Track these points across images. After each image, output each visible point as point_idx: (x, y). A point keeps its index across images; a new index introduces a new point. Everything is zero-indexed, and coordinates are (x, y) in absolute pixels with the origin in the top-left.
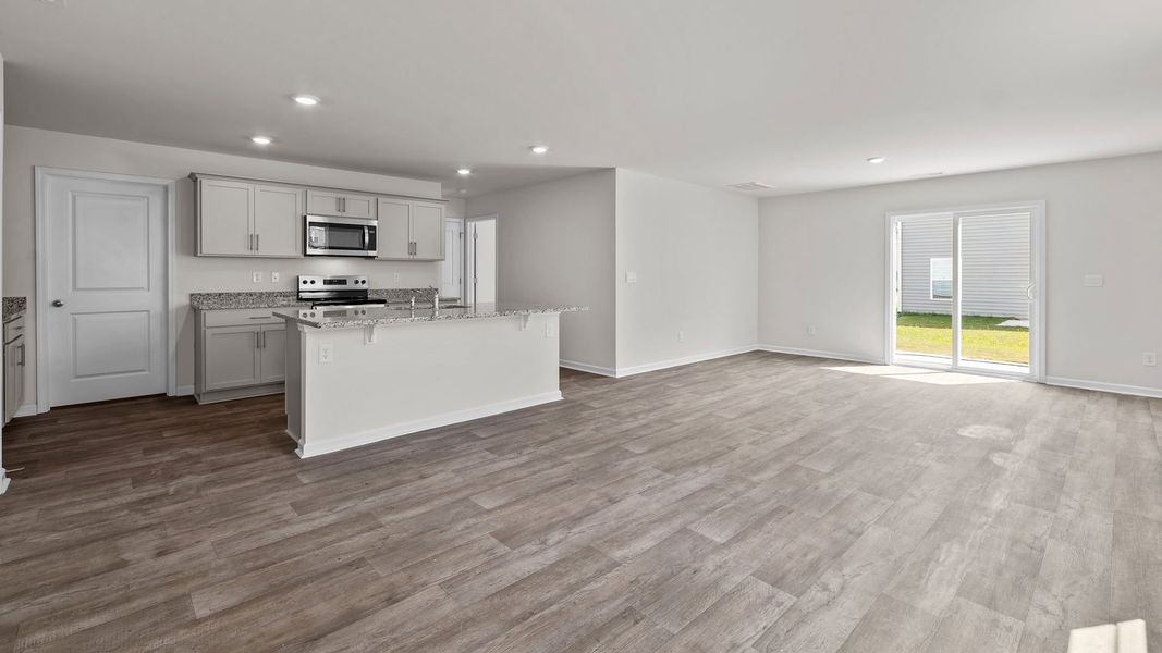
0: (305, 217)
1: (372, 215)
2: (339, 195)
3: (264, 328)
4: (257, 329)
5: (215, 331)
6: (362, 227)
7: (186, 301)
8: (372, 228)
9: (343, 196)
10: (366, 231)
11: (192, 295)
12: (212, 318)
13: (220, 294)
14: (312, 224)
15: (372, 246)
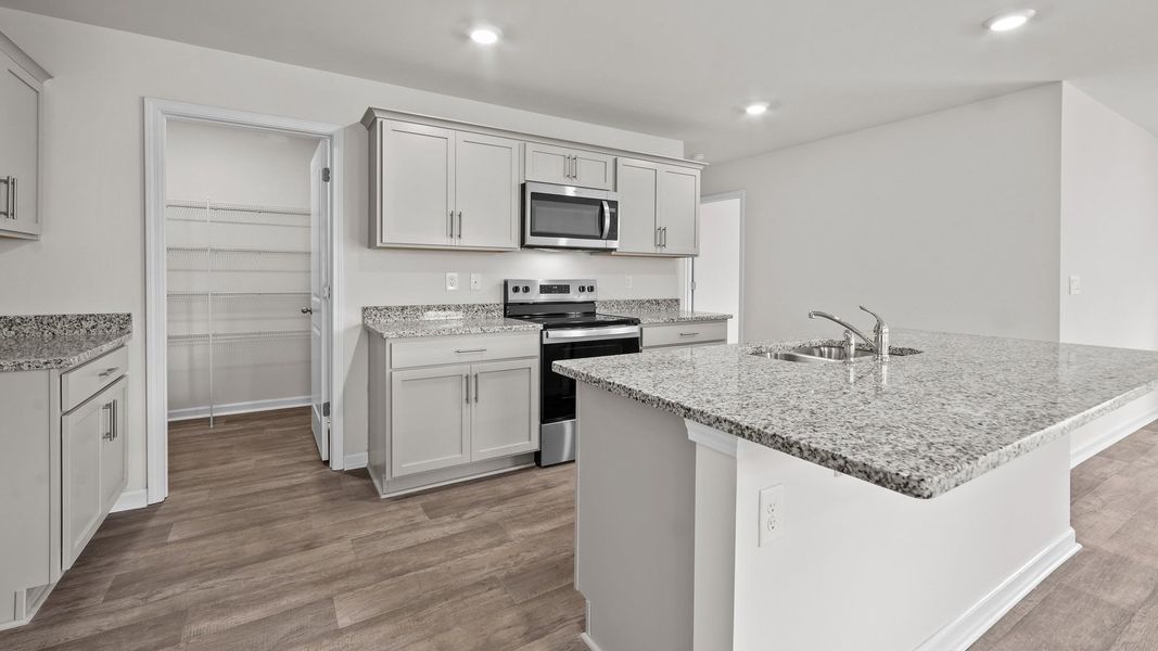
0: (523, 187)
1: (610, 185)
2: (568, 152)
3: (476, 369)
4: (465, 370)
5: (407, 374)
6: (599, 203)
7: (357, 319)
8: (613, 204)
9: (574, 153)
10: (606, 208)
11: (365, 309)
12: (402, 354)
13: (403, 308)
14: (535, 196)
15: (613, 235)
